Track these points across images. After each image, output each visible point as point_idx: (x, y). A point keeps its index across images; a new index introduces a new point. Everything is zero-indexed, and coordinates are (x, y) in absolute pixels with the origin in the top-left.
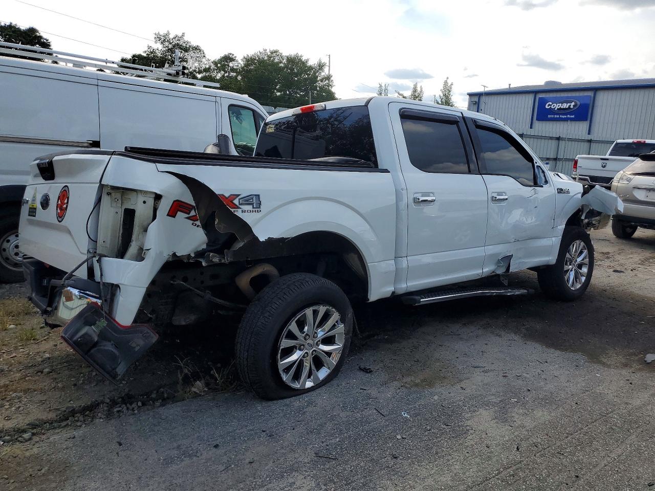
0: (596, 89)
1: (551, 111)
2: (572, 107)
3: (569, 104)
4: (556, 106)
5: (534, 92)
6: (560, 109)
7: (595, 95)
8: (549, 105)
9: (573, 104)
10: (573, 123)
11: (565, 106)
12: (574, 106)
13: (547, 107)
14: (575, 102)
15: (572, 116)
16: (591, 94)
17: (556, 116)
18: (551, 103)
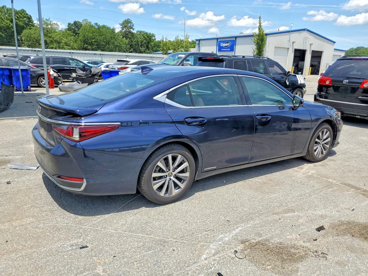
0: (236, 37)
1: (222, 47)
2: (229, 45)
3: (228, 44)
4: (224, 45)
5: (217, 39)
6: (225, 46)
7: (236, 39)
8: (222, 44)
9: (229, 43)
10: (230, 52)
11: (227, 45)
12: (230, 45)
13: (221, 45)
14: (230, 44)
15: (229, 49)
16: (234, 39)
17: (224, 49)
18: (222, 43)
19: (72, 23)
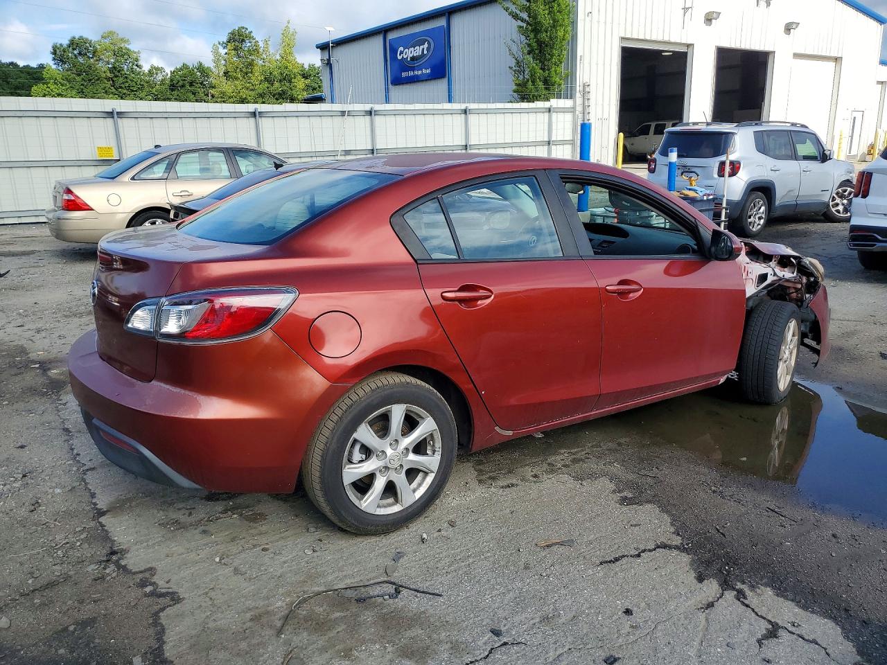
0: (449, 12)
1: (405, 66)
2: (425, 52)
3: (421, 47)
4: (409, 53)
5: (384, 31)
6: (413, 59)
7: (449, 23)
9: (426, 45)
11: (417, 51)
12: (428, 49)
13: (399, 57)
14: (429, 44)
15: (428, 71)
17: (411, 73)
18: (401, 49)
19: (65, 42)
